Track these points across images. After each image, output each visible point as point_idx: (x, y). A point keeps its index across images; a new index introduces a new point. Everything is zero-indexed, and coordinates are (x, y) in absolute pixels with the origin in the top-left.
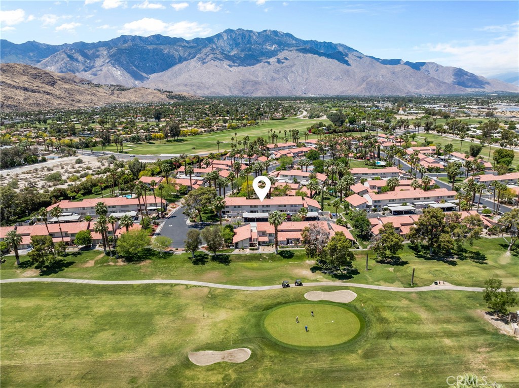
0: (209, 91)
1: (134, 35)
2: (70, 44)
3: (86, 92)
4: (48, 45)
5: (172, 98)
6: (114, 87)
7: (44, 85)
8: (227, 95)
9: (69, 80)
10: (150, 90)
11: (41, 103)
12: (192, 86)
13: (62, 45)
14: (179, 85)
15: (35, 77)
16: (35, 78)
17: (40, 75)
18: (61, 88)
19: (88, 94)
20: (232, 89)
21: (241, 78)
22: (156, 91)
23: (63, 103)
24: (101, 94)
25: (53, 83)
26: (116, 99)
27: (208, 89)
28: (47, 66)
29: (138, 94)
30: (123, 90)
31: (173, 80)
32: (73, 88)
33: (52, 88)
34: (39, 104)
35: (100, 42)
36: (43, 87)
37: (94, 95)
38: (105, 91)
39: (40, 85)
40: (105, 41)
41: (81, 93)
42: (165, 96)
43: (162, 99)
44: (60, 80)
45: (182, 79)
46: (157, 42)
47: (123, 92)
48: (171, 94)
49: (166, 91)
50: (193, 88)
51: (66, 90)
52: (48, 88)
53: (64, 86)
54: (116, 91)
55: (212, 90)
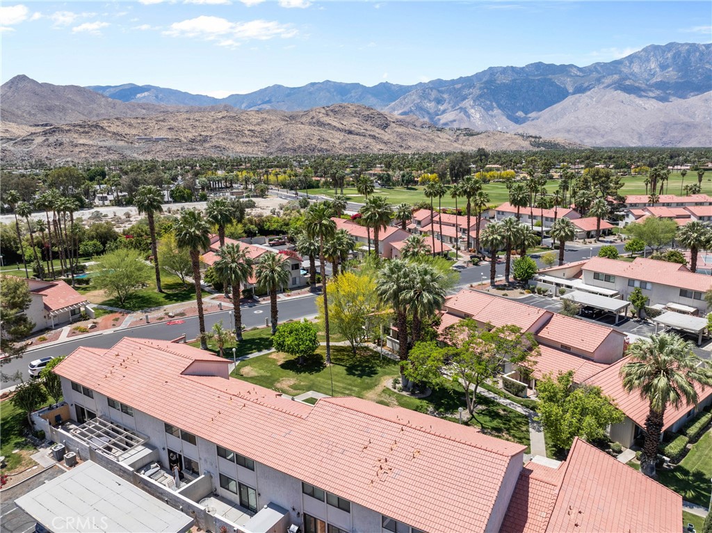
0: (604, 140)
1: (505, 66)
2: (425, 83)
3: (423, 137)
4: (401, 86)
5: (538, 145)
6: (460, 132)
7: (374, 128)
8: (634, 146)
9: (409, 123)
10: (508, 135)
11: (358, 147)
12: (578, 132)
13: (416, 85)
14: (558, 131)
15: (367, 118)
16: (367, 120)
17: (372, 116)
18: (393, 132)
19: (425, 140)
20: (644, 137)
21: (661, 119)
22: (516, 136)
23: (386, 148)
24: (441, 140)
25: (385, 127)
26: (460, 146)
27: (603, 136)
28: (394, 110)
29: (491, 141)
30: (472, 135)
31: (551, 125)
32: (408, 132)
33: (383, 132)
34: (355, 148)
35: (461, 78)
36: (371, 130)
37: (432, 141)
38: (448, 137)
39: (369, 128)
40: (468, 77)
41: (416, 138)
42: (529, 142)
43: (523, 147)
44: (394, 122)
45: (563, 123)
46: (536, 73)
47: (471, 138)
48: (537, 140)
49: (531, 136)
50: (580, 135)
51: (399, 135)
52: (378, 132)
53: (396, 130)
54: (462, 137)
55: (610, 138)
